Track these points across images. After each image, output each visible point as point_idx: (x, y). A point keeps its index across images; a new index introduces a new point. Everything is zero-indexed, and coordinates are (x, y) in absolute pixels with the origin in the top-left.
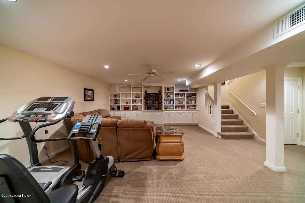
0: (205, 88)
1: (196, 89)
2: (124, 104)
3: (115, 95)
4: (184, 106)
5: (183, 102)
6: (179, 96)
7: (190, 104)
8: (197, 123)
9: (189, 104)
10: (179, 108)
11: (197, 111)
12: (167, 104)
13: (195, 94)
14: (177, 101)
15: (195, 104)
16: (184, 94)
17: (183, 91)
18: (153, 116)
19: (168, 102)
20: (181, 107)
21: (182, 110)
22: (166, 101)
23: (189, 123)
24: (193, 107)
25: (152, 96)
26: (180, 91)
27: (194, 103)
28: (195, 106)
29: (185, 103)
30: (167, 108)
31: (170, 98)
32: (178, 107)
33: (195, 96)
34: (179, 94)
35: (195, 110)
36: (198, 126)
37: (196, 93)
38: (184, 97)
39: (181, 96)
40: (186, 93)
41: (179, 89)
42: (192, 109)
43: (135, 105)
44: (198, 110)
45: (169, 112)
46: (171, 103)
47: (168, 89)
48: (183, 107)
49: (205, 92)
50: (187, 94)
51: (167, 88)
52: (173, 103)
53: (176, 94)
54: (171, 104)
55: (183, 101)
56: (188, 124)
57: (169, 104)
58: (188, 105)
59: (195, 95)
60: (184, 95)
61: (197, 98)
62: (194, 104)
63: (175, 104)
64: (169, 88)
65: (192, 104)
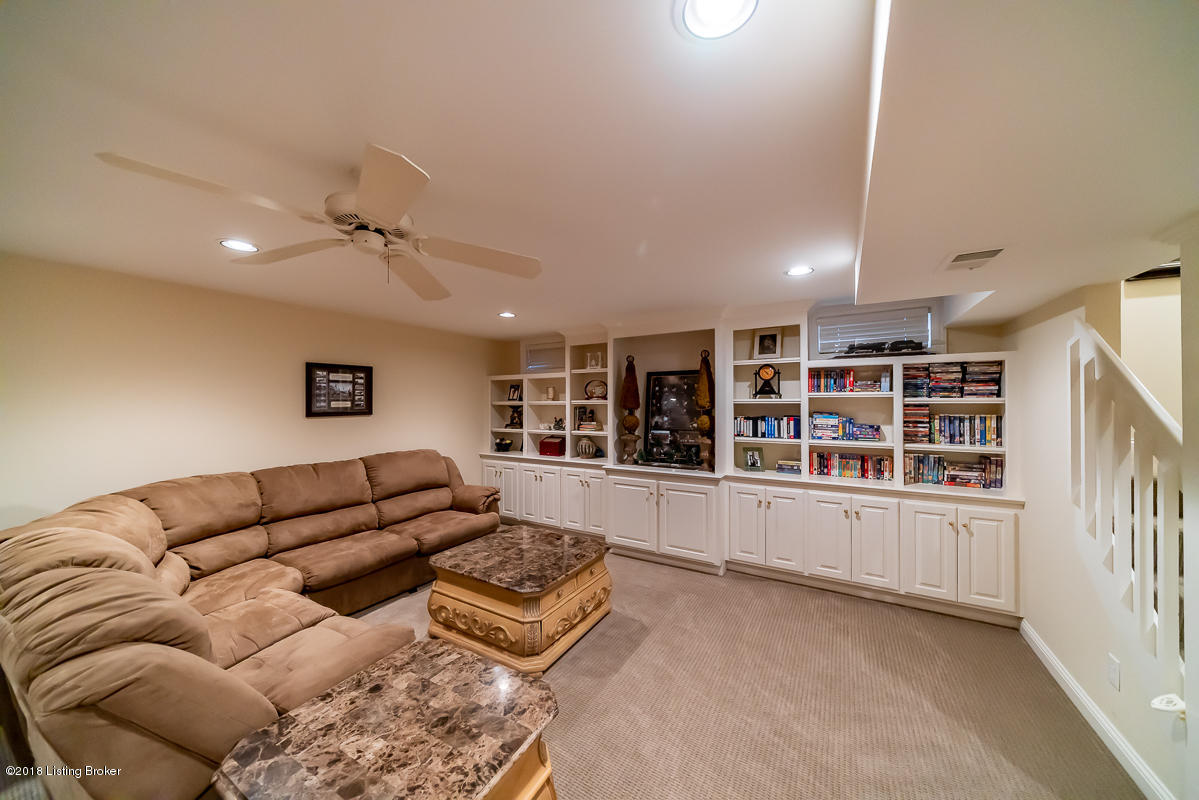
0: (1081, 311)
1: (1001, 330)
2: (544, 430)
3: (512, 387)
4: (889, 454)
5: (878, 429)
6: (843, 388)
7: (942, 446)
8: (1002, 603)
9: (931, 441)
10: (844, 467)
11: (1011, 512)
12: (755, 434)
13: (994, 369)
14: (833, 421)
15: (991, 448)
16: (889, 369)
17: (877, 349)
18: (658, 503)
19: (762, 427)
20: (863, 459)
21: (871, 483)
22: (747, 418)
23: (919, 589)
24: (971, 469)
25: (673, 386)
26: (853, 351)
27: (983, 441)
28: (989, 468)
29: (893, 437)
30: (753, 464)
31: (773, 400)
32: (836, 461)
33: (998, 382)
34: (843, 373)
35: (992, 494)
36: (1016, 629)
37: (1000, 363)
38: (885, 393)
39: (865, 388)
40: (897, 363)
41: (841, 342)
42: (966, 483)
43: (585, 436)
44: (1022, 505)
45: (762, 487)
46: (784, 433)
47: (767, 341)
48: (880, 461)
49: (1075, 348)
50: (906, 368)
51: (763, 339)
52: (798, 435)
53: (815, 374)
54: (779, 436)
55: (875, 423)
56: (907, 596)
57: (771, 435)
58: (927, 454)
59: (994, 377)
60: (885, 382)
61: (1009, 399)
62: (978, 449)
63: (805, 442)
64: (773, 338)
65: (966, 448)
